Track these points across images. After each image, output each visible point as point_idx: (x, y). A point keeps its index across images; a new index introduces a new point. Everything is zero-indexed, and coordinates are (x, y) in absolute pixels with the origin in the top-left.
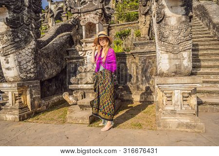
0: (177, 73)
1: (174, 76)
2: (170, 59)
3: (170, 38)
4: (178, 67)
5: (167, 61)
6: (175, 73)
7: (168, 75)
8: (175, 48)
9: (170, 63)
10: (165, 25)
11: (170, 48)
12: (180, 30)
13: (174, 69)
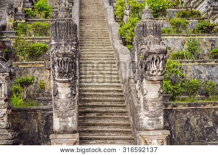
0: (65, 131)
1: (63, 133)
2: (60, 122)
3: (61, 108)
4: (65, 127)
5: (58, 123)
6: (64, 131)
7: (59, 133)
8: (64, 115)
9: (60, 124)
10: (58, 98)
11: (60, 115)
12: (67, 103)
13: (62, 128)
